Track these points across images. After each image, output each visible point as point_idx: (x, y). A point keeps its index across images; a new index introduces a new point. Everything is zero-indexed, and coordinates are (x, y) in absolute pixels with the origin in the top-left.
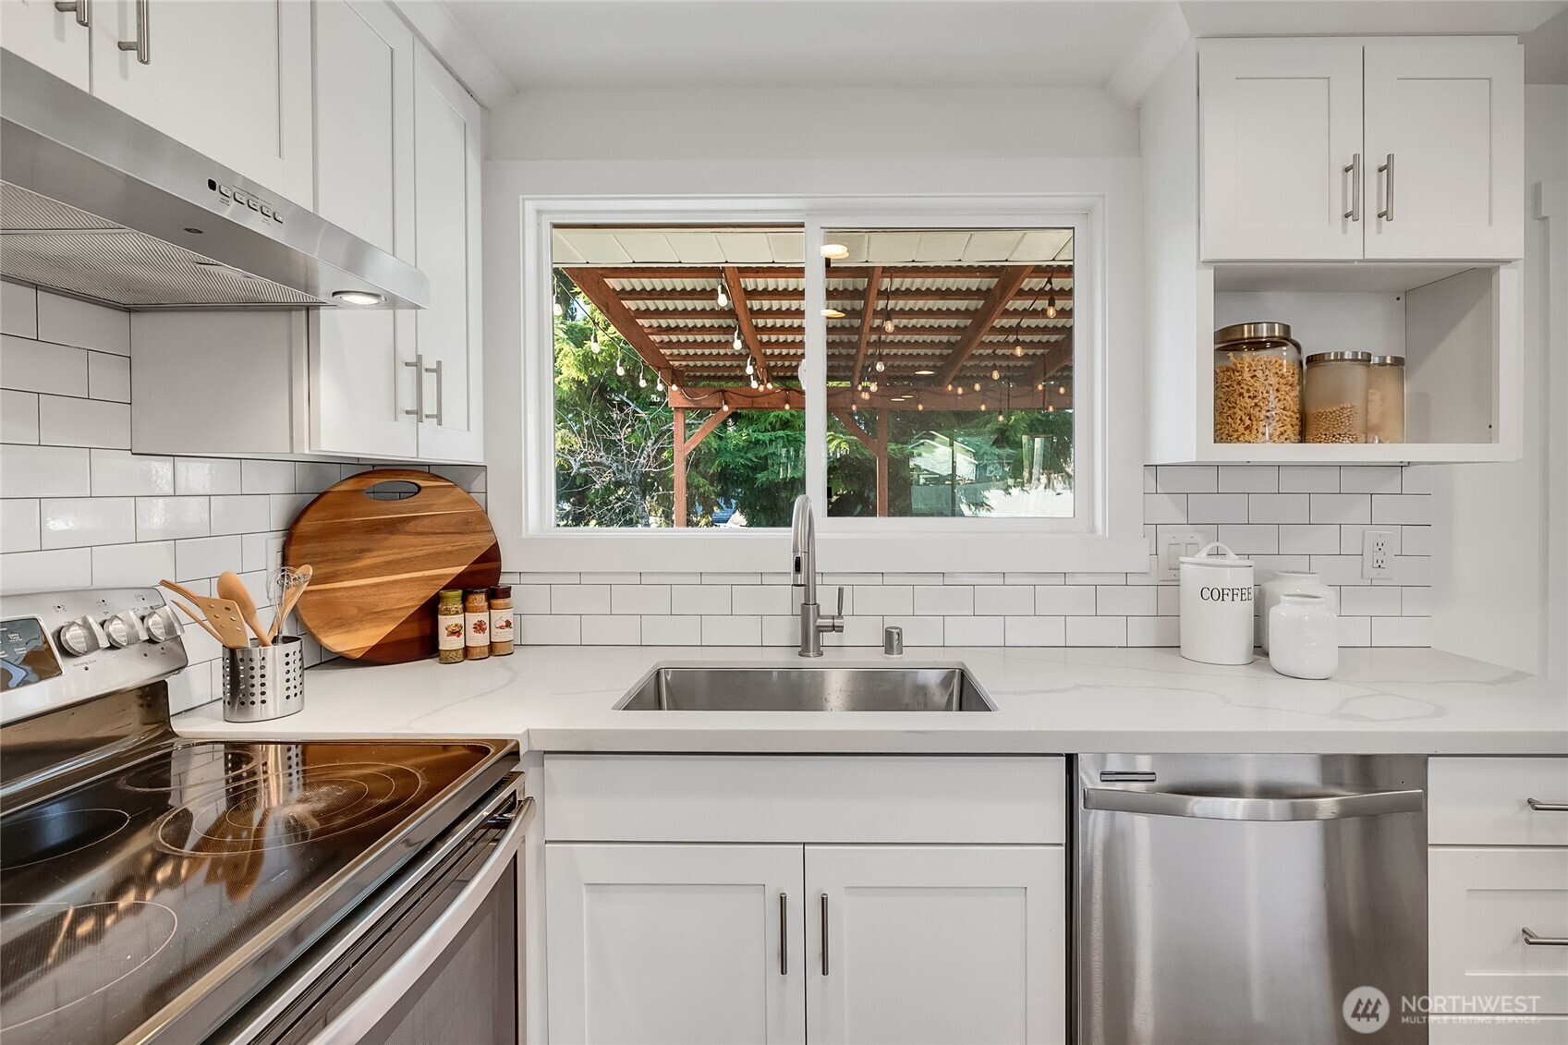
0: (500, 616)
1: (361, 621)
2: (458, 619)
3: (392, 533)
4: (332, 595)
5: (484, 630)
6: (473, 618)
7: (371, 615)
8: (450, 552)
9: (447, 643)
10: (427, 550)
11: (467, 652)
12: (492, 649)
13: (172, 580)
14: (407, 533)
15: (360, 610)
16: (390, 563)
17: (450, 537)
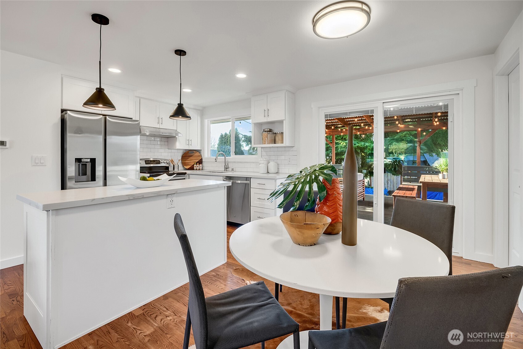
0: (201, 165)
1: (188, 165)
3: (191, 157)
4: (185, 163)
6: (197, 166)
9: (195, 168)
10: (195, 159)
12: (199, 169)
13: (169, 159)
14: (193, 157)
16: (190, 160)
17: (197, 158)
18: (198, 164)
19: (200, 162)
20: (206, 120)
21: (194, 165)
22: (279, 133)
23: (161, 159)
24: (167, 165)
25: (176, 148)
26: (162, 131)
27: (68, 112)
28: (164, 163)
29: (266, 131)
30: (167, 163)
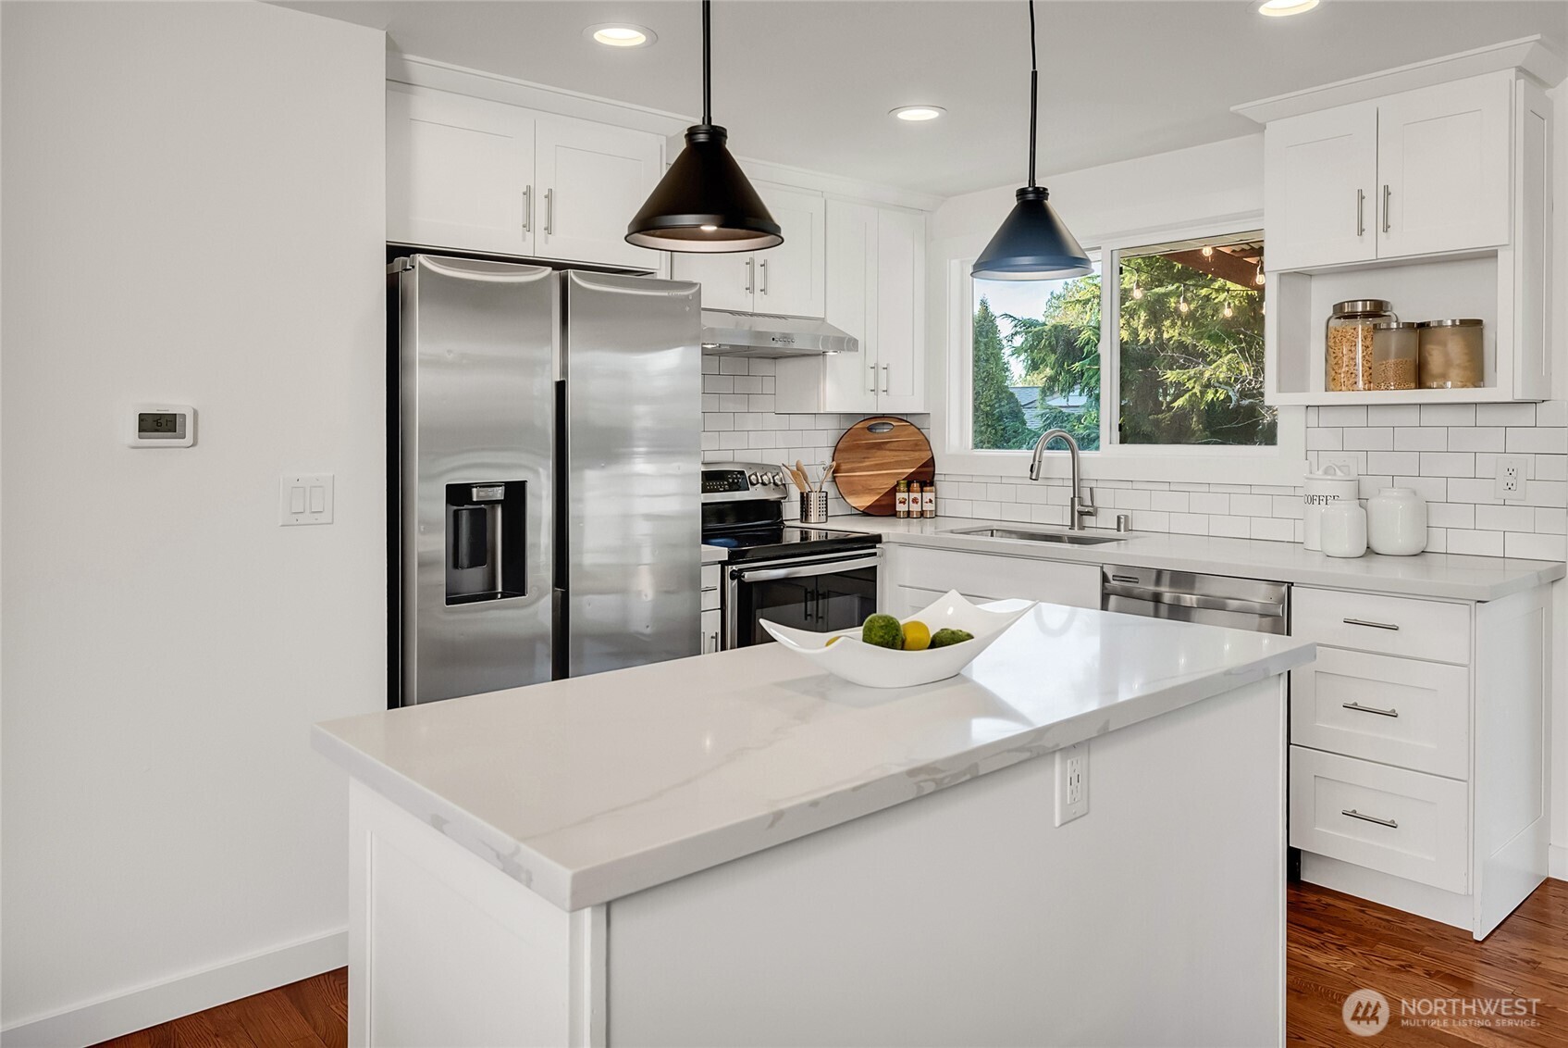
0: (928, 496)
1: (864, 493)
2: (905, 495)
3: (878, 449)
4: (852, 479)
5: (917, 503)
6: (913, 495)
7: (869, 491)
8: (906, 461)
9: (900, 508)
10: (896, 459)
11: (909, 514)
12: (922, 514)
13: (787, 465)
14: (886, 450)
15: (863, 487)
16: (877, 465)
17: (908, 453)
18: (916, 486)
19: (924, 477)
20: (953, 261)
21: (894, 490)
22: (1449, 323)
23: (750, 465)
24: (773, 496)
25: (818, 408)
26: (763, 326)
27: (420, 258)
28: (763, 484)
29: (1352, 316)
30: (775, 484)
